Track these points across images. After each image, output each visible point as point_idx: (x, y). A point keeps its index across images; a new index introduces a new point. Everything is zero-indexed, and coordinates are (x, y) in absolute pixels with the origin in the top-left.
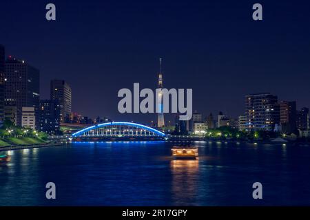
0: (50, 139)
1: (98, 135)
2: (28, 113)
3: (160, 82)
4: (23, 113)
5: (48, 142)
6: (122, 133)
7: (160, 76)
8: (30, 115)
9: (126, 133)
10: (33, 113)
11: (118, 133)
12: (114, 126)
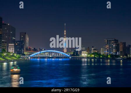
0: (21, 58)
1: (41, 56)
2: (11, 46)
3: (65, 34)
4: (9, 46)
5: (21, 59)
6: (51, 55)
7: (65, 31)
8: (12, 47)
9: (53, 55)
10: (13, 46)
11: (50, 55)
12: (48, 52)
